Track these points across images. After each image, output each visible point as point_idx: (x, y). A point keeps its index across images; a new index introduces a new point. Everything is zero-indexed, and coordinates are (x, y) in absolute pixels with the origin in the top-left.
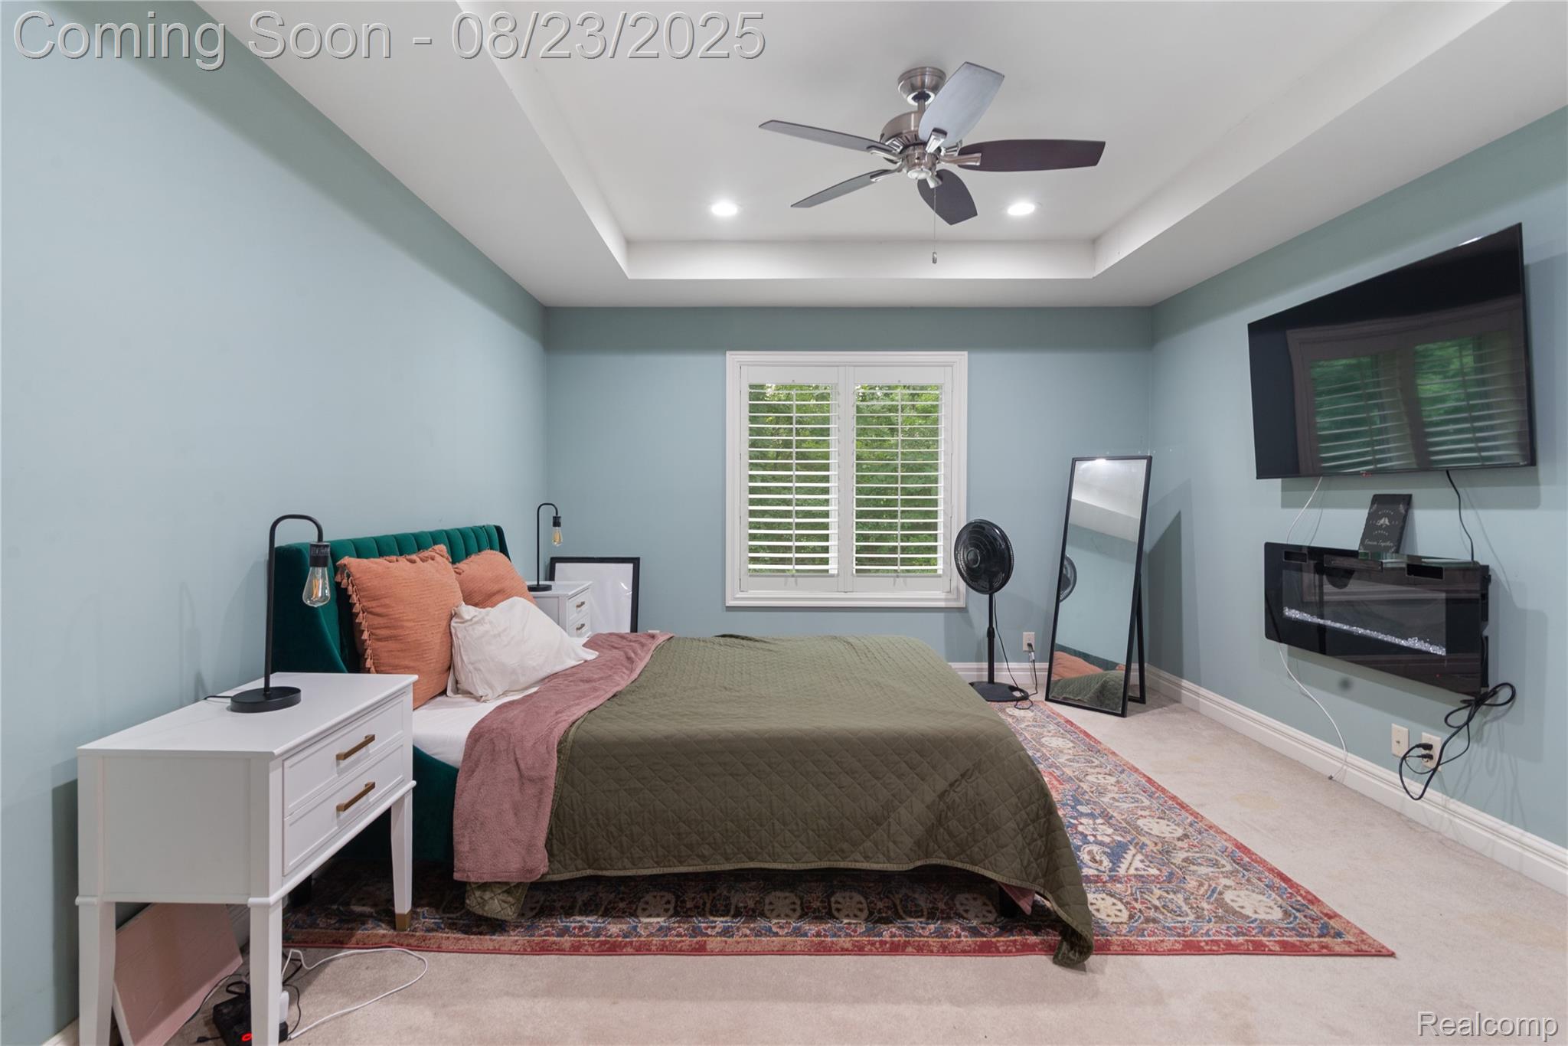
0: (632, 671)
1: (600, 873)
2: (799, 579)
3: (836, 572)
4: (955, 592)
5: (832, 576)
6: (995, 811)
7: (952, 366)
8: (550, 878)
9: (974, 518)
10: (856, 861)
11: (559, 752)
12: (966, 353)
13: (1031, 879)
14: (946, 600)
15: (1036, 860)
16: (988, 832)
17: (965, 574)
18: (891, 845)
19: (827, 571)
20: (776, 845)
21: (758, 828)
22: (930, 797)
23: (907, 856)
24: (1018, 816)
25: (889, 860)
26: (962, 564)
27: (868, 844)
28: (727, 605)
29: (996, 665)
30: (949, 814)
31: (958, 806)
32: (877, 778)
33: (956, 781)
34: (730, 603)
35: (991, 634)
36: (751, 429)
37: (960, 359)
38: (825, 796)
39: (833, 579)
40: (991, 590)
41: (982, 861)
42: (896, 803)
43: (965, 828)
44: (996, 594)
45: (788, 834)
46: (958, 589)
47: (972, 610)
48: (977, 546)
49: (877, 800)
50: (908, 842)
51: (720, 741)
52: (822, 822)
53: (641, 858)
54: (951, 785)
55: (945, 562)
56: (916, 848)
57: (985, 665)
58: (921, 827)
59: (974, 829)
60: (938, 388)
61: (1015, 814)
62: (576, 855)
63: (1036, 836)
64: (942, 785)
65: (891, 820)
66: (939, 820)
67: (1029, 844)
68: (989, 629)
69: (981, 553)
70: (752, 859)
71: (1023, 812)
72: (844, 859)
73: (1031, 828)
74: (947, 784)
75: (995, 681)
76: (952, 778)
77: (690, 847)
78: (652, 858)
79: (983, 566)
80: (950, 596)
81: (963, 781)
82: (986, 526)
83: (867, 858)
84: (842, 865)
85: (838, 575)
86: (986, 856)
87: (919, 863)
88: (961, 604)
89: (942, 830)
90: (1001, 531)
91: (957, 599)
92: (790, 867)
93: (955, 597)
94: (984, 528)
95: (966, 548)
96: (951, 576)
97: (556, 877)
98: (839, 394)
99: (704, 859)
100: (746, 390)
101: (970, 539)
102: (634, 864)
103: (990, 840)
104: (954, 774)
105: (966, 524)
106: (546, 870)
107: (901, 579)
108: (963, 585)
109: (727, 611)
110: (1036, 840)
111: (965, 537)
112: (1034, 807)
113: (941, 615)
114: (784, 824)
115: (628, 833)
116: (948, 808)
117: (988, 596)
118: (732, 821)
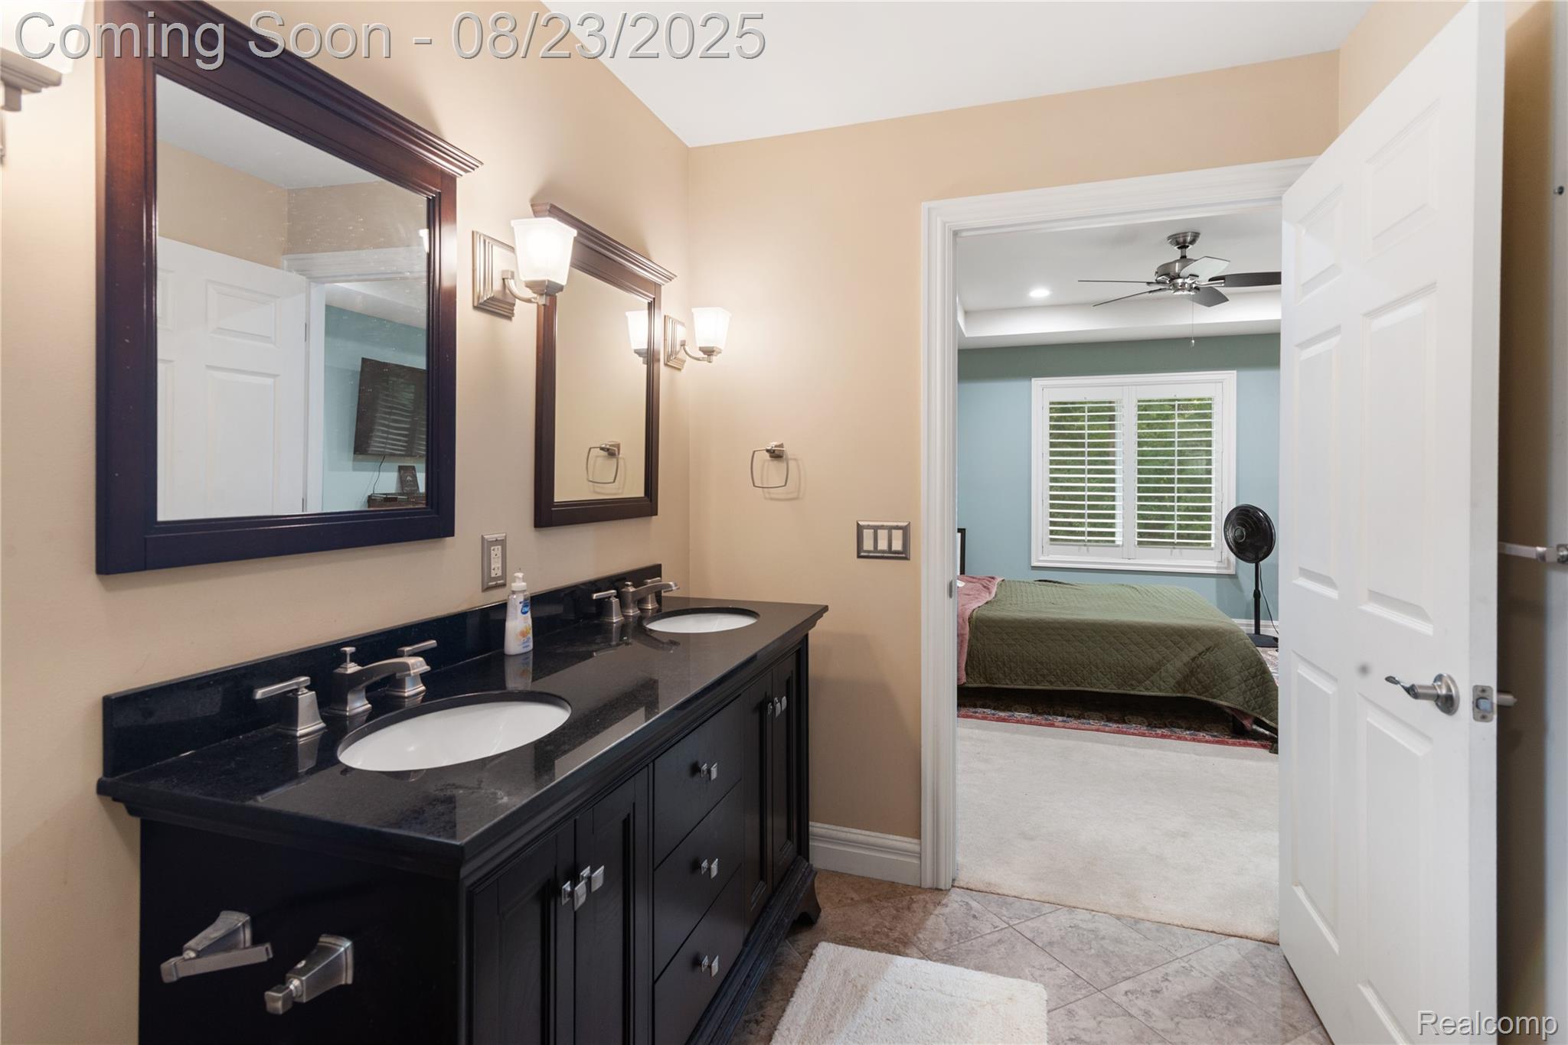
0: (990, 593)
1: (993, 686)
2: (1090, 548)
3: (1121, 543)
4: (1226, 561)
5: (1118, 546)
6: (1227, 670)
7: (1222, 382)
8: (966, 685)
9: (1243, 502)
10: (1141, 691)
11: (969, 622)
12: (1235, 372)
13: (1251, 709)
14: (1217, 568)
15: (1254, 699)
16: (1222, 681)
17: (1233, 547)
18: (1161, 683)
19: (1113, 542)
20: (1093, 678)
21: (1082, 669)
22: (1186, 659)
23: (1172, 689)
24: (1242, 674)
25: (1160, 690)
26: (1231, 540)
27: (1147, 682)
28: (1033, 565)
29: (1262, 622)
30: (1199, 670)
31: (1204, 666)
32: (1154, 648)
33: (1203, 652)
34: (1035, 564)
35: (1257, 595)
36: (1051, 434)
37: (1229, 377)
38: (1121, 655)
39: (1118, 549)
40: (1257, 561)
41: (1219, 696)
42: (1165, 661)
43: (1208, 678)
44: (1261, 563)
45: (1100, 674)
46: (1228, 560)
47: (1241, 575)
48: (1243, 526)
49: (1153, 659)
50: (1172, 682)
51: (1058, 623)
52: (1119, 668)
53: (1015, 680)
54: (1200, 654)
55: (1216, 538)
56: (1177, 685)
57: (1253, 622)
58: (1179, 675)
59: (1214, 679)
60: (1210, 399)
61: (1241, 672)
62: (980, 675)
63: (1254, 685)
64: (1193, 654)
65: (1162, 670)
66: (1191, 672)
67: (1250, 690)
68: (1255, 591)
69: (1247, 530)
70: (1078, 686)
71: (1246, 672)
72: (1133, 689)
73: (1251, 681)
74: (1197, 653)
75: (1261, 633)
76: (1200, 650)
77: (1043, 676)
78: (1021, 680)
79: (1248, 541)
80: (1220, 565)
81: (1208, 653)
82: (1251, 510)
83: (1147, 689)
84: (1132, 692)
85: (1123, 545)
86: (1221, 694)
87: (1179, 695)
88: (1232, 571)
89: (1193, 679)
90: (1264, 513)
91: (1228, 567)
92: (1101, 690)
93: (1226, 565)
94: (1249, 511)
95: (1234, 526)
96: (1222, 549)
97: (970, 685)
98: (1123, 407)
99: (1051, 683)
100: (1047, 406)
101: (1237, 519)
102: (1012, 682)
103: (1224, 685)
104: (1201, 648)
105: (1235, 506)
106: (965, 681)
107: (1178, 550)
108: (1233, 557)
109: (1032, 569)
110: (1254, 688)
111: (1233, 517)
112: (1254, 670)
113: (1213, 580)
114: (1097, 668)
115: (1008, 666)
116: (1198, 667)
117: (1254, 564)
118: (1067, 664)
